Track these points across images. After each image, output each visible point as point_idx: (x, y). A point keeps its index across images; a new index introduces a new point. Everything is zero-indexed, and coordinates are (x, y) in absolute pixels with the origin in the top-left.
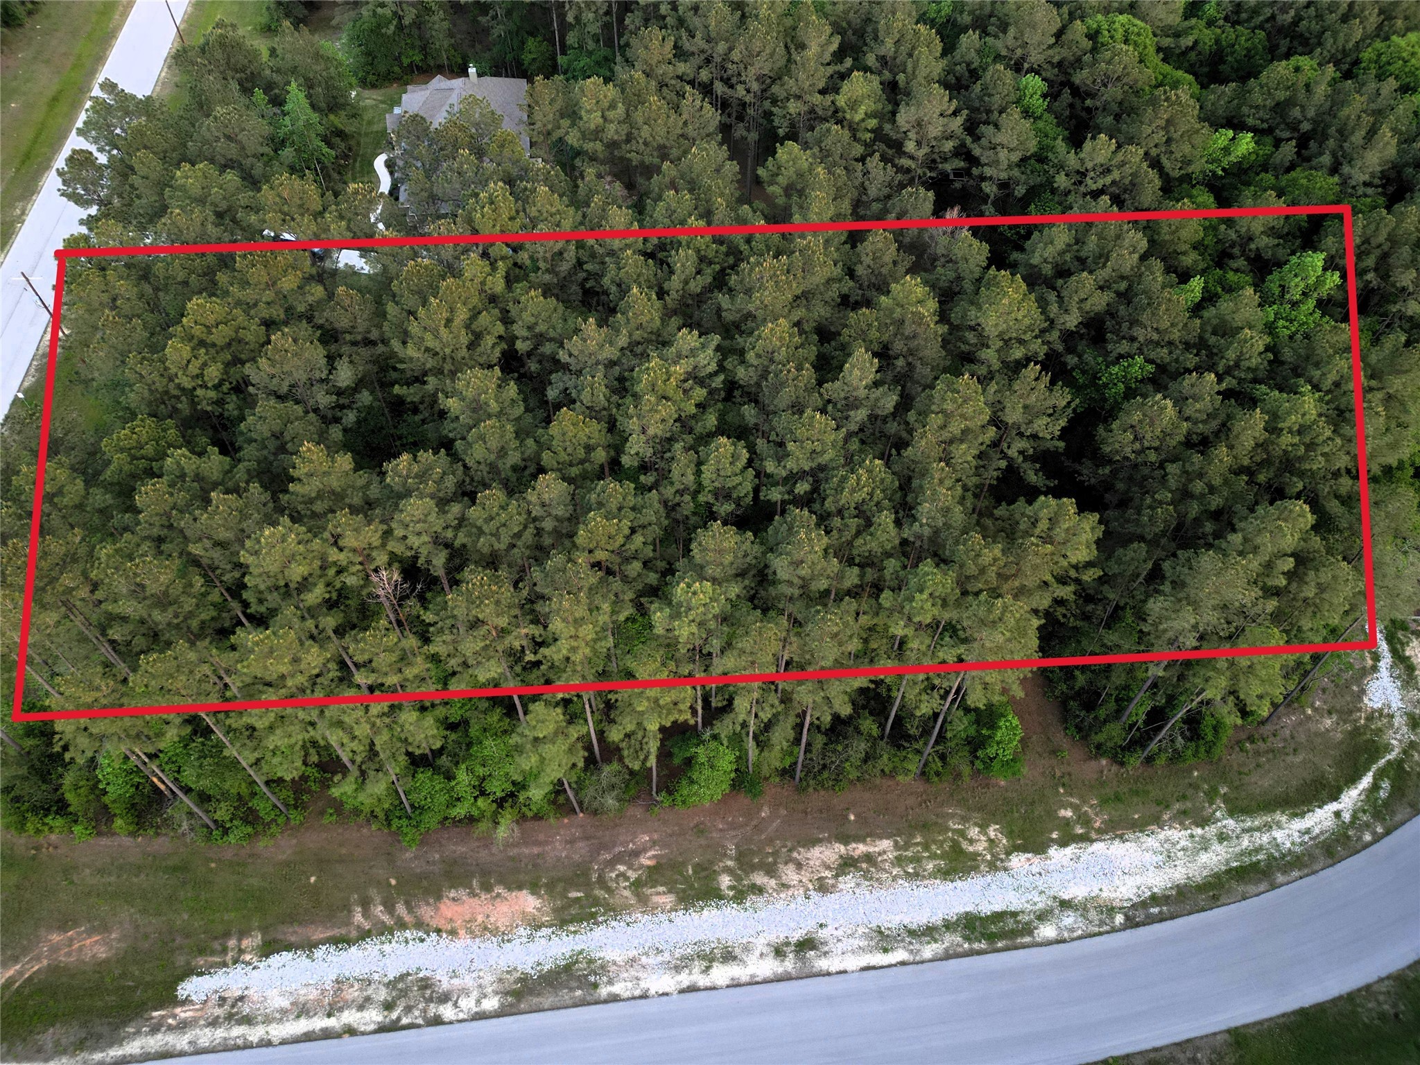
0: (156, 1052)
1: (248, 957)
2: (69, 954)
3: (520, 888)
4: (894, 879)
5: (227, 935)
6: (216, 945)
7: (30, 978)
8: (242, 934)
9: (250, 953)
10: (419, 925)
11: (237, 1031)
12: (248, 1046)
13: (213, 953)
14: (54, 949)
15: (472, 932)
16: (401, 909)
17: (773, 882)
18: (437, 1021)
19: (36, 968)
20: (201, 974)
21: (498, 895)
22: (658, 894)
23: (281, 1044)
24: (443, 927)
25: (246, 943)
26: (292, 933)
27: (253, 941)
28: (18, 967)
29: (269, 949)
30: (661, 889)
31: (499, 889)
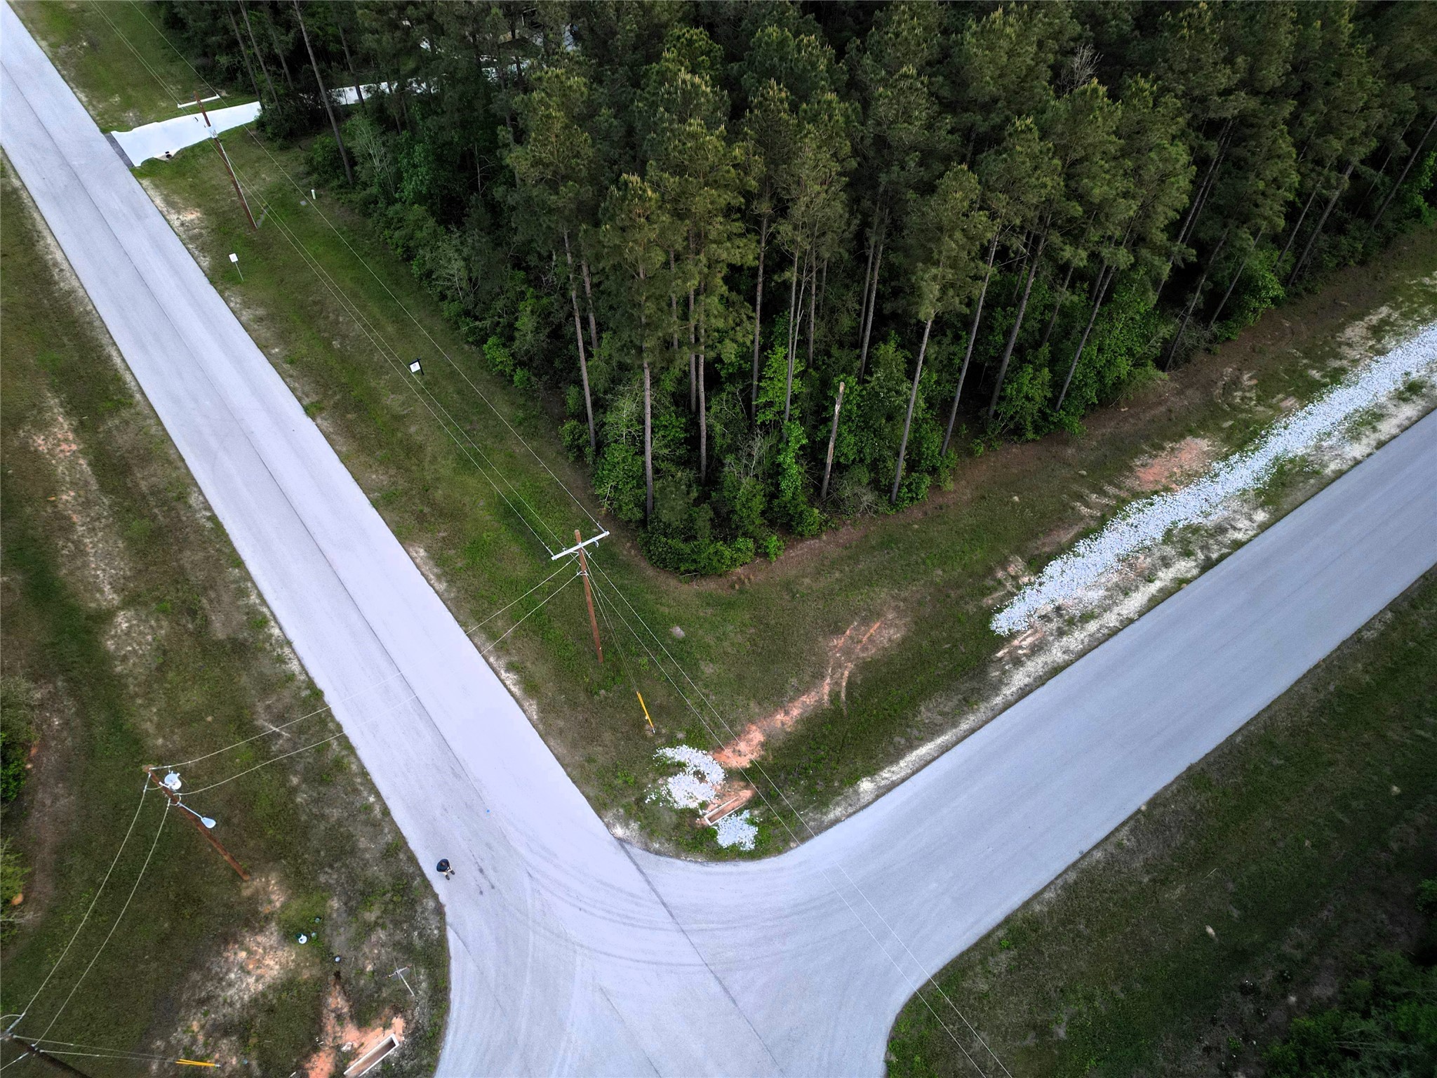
0: (1045, 673)
1: (1026, 580)
2: (865, 649)
3: (1182, 437)
4: (1415, 327)
5: (990, 571)
6: (989, 582)
7: (849, 683)
8: (1004, 564)
9: (1023, 576)
10: (1136, 495)
11: (1092, 626)
12: (1114, 632)
13: (992, 590)
14: (847, 652)
15: (1182, 483)
16: (1111, 490)
17: (1345, 362)
18: (1238, 545)
19: (846, 673)
20: (1000, 611)
21: (1172, 449)
22: (1282, 400)
23: (1140, 616)
24: (1157, 488)
25: (1012, 570)
26: (1044, 545)
27: (1016, 566)
28: (828, 680)
29: (1037, 565)
30: (1281, 396)
31: (1168, 445)
